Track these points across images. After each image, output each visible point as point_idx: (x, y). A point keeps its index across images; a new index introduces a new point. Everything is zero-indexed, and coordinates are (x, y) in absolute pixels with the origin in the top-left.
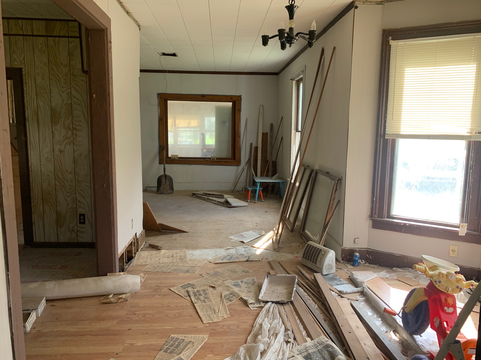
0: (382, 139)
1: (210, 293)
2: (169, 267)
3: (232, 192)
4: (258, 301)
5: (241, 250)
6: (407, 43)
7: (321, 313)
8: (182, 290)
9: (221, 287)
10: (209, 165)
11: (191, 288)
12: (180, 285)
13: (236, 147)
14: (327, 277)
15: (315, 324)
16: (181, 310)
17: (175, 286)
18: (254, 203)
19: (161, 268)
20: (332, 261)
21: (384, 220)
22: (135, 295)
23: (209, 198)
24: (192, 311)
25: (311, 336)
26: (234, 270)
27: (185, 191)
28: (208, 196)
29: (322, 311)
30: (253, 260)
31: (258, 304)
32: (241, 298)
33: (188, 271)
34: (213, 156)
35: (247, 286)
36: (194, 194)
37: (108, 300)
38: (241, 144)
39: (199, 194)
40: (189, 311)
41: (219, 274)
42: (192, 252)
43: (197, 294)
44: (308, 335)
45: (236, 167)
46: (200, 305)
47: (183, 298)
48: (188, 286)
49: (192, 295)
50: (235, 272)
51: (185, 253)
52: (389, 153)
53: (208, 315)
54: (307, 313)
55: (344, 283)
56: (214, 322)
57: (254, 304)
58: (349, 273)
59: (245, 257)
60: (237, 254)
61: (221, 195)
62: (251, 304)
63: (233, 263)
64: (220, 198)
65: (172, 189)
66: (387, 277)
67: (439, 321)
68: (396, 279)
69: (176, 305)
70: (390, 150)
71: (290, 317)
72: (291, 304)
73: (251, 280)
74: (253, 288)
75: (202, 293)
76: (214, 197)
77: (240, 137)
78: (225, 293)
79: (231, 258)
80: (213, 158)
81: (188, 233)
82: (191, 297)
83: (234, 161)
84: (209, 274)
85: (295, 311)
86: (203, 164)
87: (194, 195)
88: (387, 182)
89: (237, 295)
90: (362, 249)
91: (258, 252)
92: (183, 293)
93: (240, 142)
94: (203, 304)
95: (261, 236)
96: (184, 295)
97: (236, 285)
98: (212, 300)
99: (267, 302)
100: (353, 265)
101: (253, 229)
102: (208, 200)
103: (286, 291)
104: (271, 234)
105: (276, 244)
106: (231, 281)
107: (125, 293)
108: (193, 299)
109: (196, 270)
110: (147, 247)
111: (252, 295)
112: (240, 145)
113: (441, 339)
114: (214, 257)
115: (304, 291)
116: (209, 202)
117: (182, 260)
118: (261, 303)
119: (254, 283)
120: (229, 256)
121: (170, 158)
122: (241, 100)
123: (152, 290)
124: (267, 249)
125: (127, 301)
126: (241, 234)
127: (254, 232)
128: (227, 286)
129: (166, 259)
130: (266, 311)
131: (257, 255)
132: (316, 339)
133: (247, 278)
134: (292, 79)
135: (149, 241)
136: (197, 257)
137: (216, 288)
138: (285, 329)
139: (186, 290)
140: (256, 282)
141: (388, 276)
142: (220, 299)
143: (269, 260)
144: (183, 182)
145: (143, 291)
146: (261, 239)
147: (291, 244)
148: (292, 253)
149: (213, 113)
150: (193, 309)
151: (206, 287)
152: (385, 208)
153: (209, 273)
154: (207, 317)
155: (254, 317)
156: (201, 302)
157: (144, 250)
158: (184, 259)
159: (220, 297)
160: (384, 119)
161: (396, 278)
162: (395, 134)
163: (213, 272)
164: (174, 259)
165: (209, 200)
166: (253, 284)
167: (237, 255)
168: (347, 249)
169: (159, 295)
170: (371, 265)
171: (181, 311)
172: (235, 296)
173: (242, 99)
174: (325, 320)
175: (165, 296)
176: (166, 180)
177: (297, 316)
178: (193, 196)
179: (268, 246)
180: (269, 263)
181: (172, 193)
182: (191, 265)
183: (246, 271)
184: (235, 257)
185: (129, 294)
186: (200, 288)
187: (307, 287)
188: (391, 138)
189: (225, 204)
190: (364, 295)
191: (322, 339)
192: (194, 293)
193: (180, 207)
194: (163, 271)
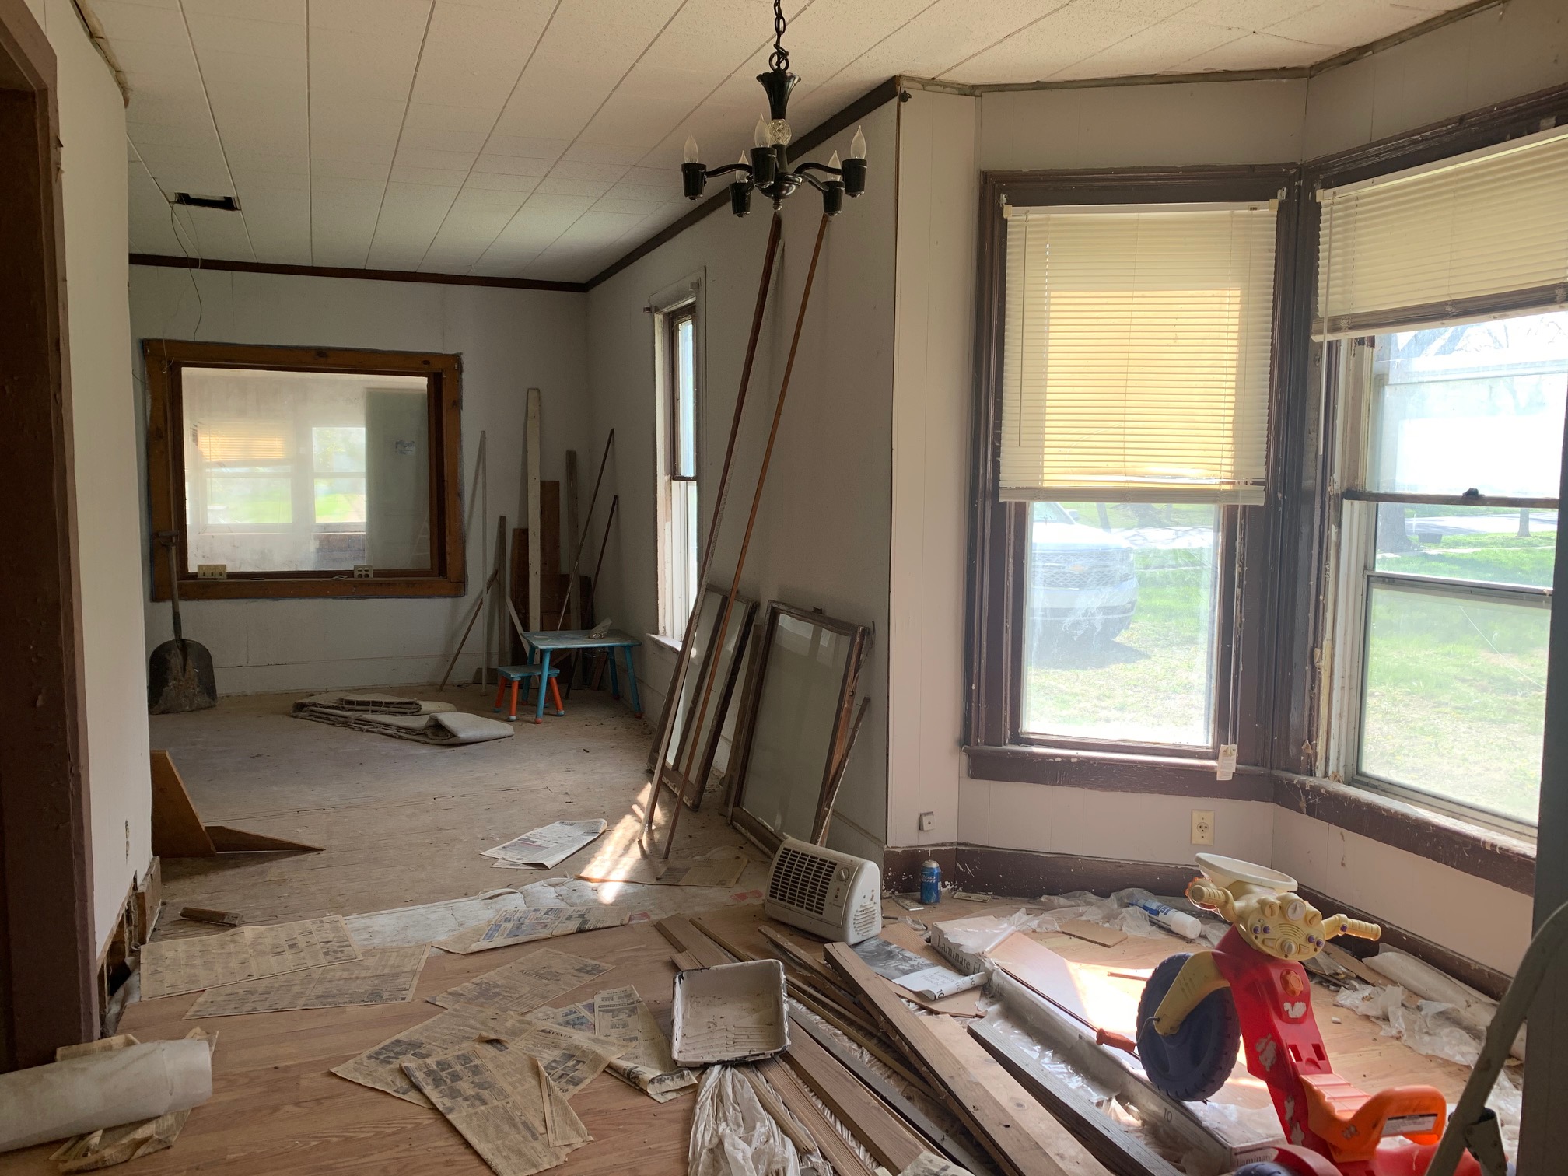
0: (988, 503)
1: (490, 1066)
2: (296, 989)
3: (441, 690)
4: (674, 1068)
5: (545, 893)
6: (1052, 215)
7: (889, 1077)
8: (380, 1069)
9: (523, 1036)
10: (347, 598)
11: (413, 1055)
12: (367, 1053)
13: (447, 532)
14: (863, 951)
15: (887, 1117)
16: (403, 1146)
17: (346, 1059)
18: (534, 723)
19: (266, 996)
20: (873, 896)
21: (1006, 752)
22: (193, 1117)
23: (364, 716)
24: (444, 1143)
25: (888, 1159)
26: (546, 970)
27: (258, 696)
28: (356, 711)
29: (890, 1068)
30: (601, 926)
31: (675, 1078)
32: (610, 1066)
33: (375, 996)
34: (360, 563)
35: (614, 1020)
36: (300, 707)
37: (91, 1158)
38: (466, 522)
39: (322, 706)
40: (433, 1145)
41: (497, 990)
42: (363, 921)
43: (443, 1074)
44: (875, 1160)
45: (449, 600)
46: (469, 1116)
47: (391, 1099)
48: (396, 1050)
49: (428, 1084)
50: (553, 976)
51: (336, 929)
52: (1009, 545)
53: (510, 1149)
54: (848, 1085)
55: (919, 963)
56: (541, 1170)
57: (660, 1080)
58: (920, 930)
59: (570, 918)
60: (535, 910)
61: (411, 703)
62: (652, 1081)
63: (532, 944)
64: (405, 713)
65: (210, 689)
66: (1033, 927)
67: (1275, 1047)
68: (1058, 932)
69: (378, 1130)
70: (1012, 536)
71: (797, 1105)
72: (784, 1061)
73: (619, 998)
74: (637, 1025)
75: (458, 1068)
76: (382, 712)
77: (460, 495)
78: (545, 1055)
79: (518, 928)
80: (364, 573)
81: (323, 855)
82: (426, 1092)
83: (441, 579)
84: (462, 995)
85: (804, 1083)
86: (325, 596)
87: (302, 709)
88: (1008, 636)
89: (591, 1057)
90: (943, 848)
91: (608, 894)
92: (385, 1078)
93: (461, 513)
94: (478, 1110)
95: (599, 839)
96: (395, 1089)
97: (576, 1023)
98: (508, 1089)
99: (704, 1068)
100: (921, 902)
101: (562, 816)
102: (362, 724)
103: (756, 1016)
104: (627, 828)
105: (658, 861)
106: (549, 1012)
107: (152, 1116)
108: (435, 1097)
109: (404, 986)
110: (175, 923)
111: (642, 1049)
112: (462, 522)
113: (1286, 1102)
114: (456, 933)
115: (808, 1008)
116: (368, 731)
117: (338, 955)
118: (685, 1072)
119: (635, 1008)
120: (507, 920)
121: (194, 576)
122: (460, 370)
123: (259, 1089)
124: (634, 880)
125: (169, 1148)
126: (524, 836)
127: (569, 827)
128: (542, 1031)
129: (273, 959)
130: (712, 1099)
131: (606, 905)
132: (909, 1167)
133: (604, 993)
134: (648, 309)
135: (177, 899)
136: (389, 939)
137: (507, 1045)
138: (798, 1149)
139: (396, 1065)
140: (639, 1002)
141: (1034, 923)
142: (534, 1083)
143: (655, 918)
144: (250, 663)
145: (225, 1097)
146: (599, 847)
147: (708, 855)
148: (722, 884)
149: (359, 412)
150: (447, 1136)
151: (466, 1044)
152: (1006, 713)
153: (461, 992)
154: (512, 1156)
155: (677, 1128)
156: (468, 1103)
157: (165, 937)
158: (342, 952)
159: (530, 1074)
160: (993, 443)
161: (1059, 929)
162: (1023, 489)
163: (471, 986)
164: (302, 954)
165: (365, 725)
166: (633, 1011)
167: (538, 915)
168: (900, 850)
169: (297, 1104)
170: (973, 896)
171: (405, 1150)
172: (584, 1062)
173: (465, 367)
174: (909, 1098)
175: (322, 1101)
176: (185, 659)
177: (818, 1098)
178: (301, 714)
179: (633, 870)
180: (659, 927)
181: (210, 707)
182: (379, 972)
183: (589, 968)
184: (533, 921)
185: (170, 1120)
186: (445, 1051)
187: (815, 993)
188: (1013, 501)
189: (430, 735)
190: (992, 997)
191: (926, 1162)
192: (430, 1073)
193: (257, 756)
194: (280, 1007)
